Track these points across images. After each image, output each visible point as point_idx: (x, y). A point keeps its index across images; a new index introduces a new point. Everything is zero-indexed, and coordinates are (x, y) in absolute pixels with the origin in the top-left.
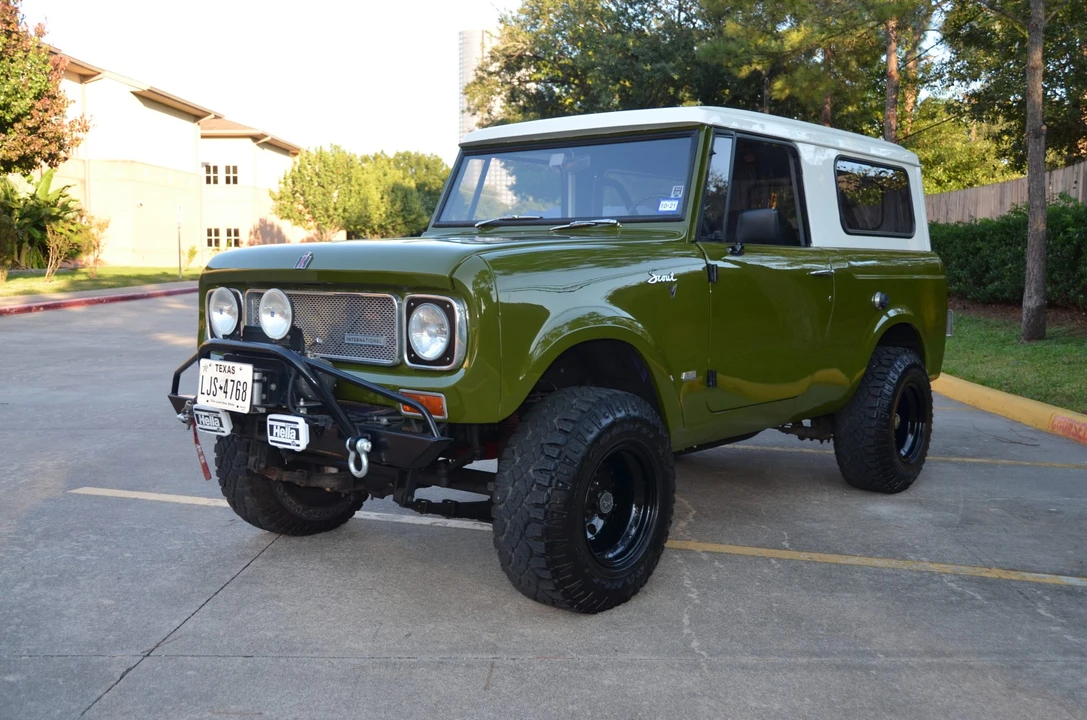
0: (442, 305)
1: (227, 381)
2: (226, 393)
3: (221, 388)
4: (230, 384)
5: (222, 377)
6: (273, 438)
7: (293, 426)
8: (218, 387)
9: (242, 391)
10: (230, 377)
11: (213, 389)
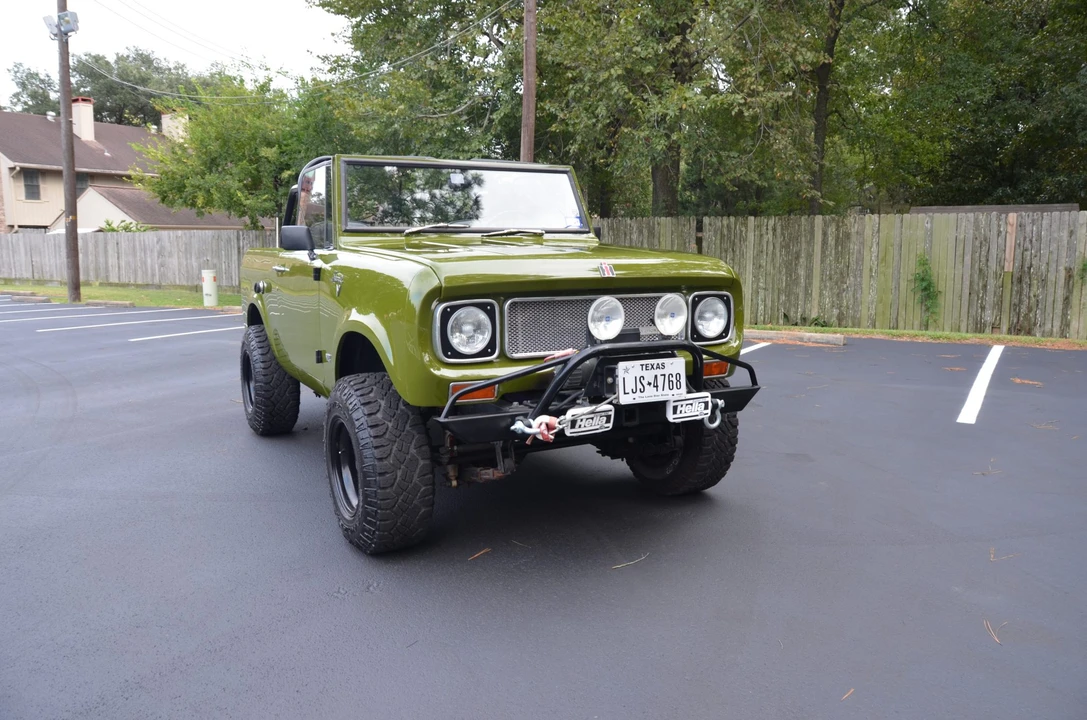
0: (721, 297)
1: (656, 376)
2: (657, 387)
3: (649, 384)
4: (660, 380)
5: (649, 376)
6: (675, 416)
7: (701, 400)
8: (645, 383)
9: (675, 382)
10: (659, 372)
11: (639, 386)
